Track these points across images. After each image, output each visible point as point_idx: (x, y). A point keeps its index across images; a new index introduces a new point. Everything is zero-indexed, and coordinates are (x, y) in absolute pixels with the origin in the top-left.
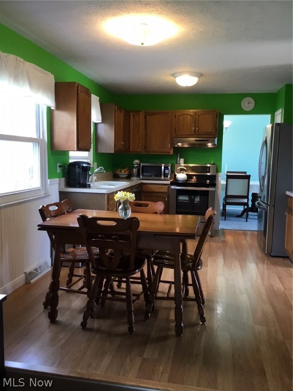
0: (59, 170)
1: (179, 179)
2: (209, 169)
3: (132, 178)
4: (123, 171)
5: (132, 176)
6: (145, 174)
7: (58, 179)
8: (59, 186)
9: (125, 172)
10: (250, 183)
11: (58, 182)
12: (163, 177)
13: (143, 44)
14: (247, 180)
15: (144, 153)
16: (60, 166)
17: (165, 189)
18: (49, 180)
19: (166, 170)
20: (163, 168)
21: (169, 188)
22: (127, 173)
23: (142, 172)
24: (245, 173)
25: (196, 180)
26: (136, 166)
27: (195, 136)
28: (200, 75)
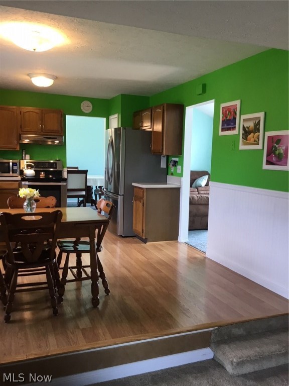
1: (27, 175)
2: (56, 165)
10: (88, 177)
12: (11, 173)
13: (35, 50)
14: (84, 175)
17: (15, 185)
19: (14, 167)
20: (11, 164)
24: (77, 168)
25: (44, 176)
27: (42, 133)
28: (55, 78)
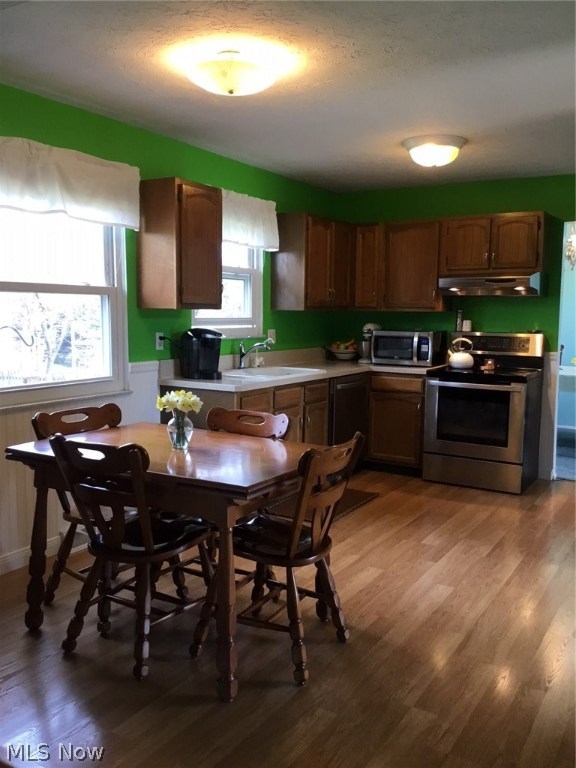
0: (159, 346)
1: (455, 365)
2: (528, 344)
3: (360, 361)
4: (342, 346)
5: (360, 357)
6: (381, 353)
7: (158, 362)
8: (159, 377)
9: (347, 348)
11: (157, 367)
12: (415, 359)
13: (231, 92)
15: (383, 309)
16: (161, 338)
17: (416, 385)
18: (130, 364)
19: (423, 346)
20: (416, 339)
21: (424, 383)
22: (351, 350)
23: (376, 349)
25: (492, 368)
26: (367, 336)
28: (462, 142)
